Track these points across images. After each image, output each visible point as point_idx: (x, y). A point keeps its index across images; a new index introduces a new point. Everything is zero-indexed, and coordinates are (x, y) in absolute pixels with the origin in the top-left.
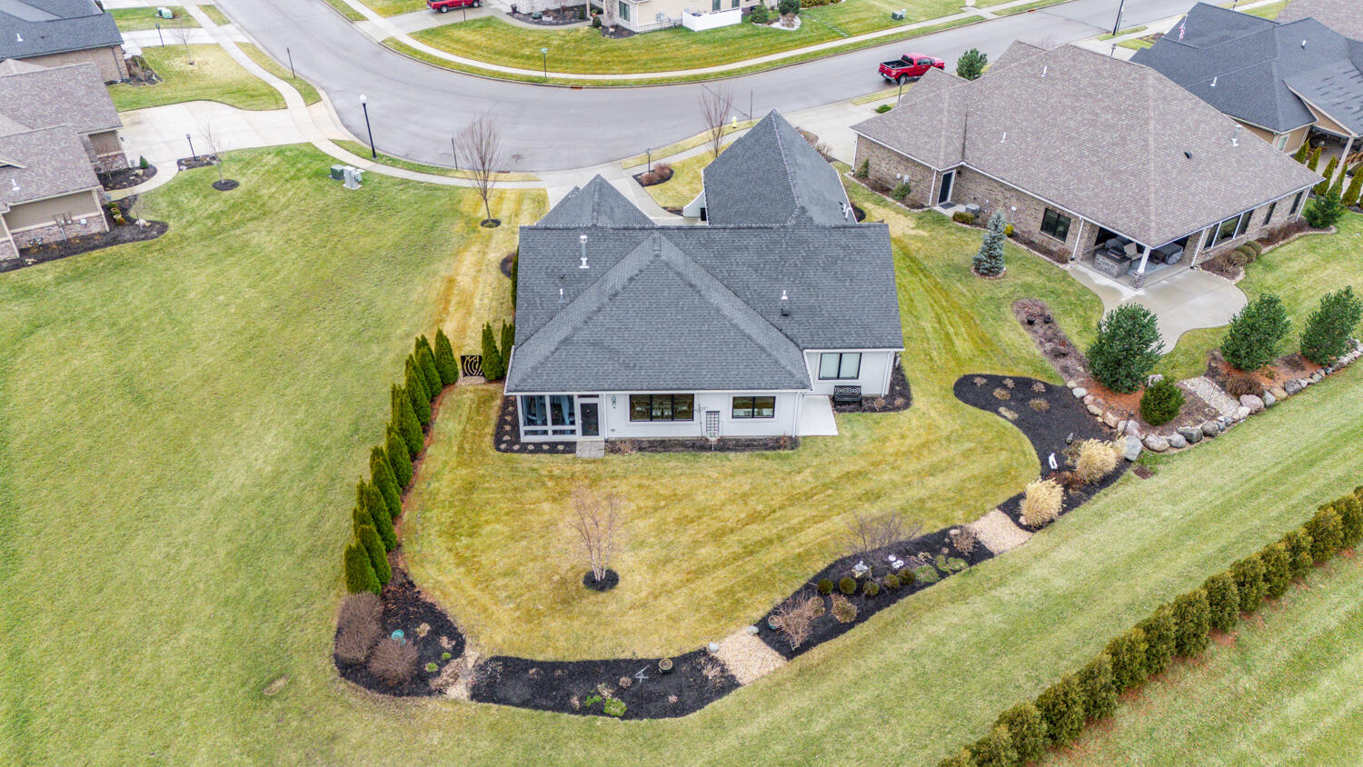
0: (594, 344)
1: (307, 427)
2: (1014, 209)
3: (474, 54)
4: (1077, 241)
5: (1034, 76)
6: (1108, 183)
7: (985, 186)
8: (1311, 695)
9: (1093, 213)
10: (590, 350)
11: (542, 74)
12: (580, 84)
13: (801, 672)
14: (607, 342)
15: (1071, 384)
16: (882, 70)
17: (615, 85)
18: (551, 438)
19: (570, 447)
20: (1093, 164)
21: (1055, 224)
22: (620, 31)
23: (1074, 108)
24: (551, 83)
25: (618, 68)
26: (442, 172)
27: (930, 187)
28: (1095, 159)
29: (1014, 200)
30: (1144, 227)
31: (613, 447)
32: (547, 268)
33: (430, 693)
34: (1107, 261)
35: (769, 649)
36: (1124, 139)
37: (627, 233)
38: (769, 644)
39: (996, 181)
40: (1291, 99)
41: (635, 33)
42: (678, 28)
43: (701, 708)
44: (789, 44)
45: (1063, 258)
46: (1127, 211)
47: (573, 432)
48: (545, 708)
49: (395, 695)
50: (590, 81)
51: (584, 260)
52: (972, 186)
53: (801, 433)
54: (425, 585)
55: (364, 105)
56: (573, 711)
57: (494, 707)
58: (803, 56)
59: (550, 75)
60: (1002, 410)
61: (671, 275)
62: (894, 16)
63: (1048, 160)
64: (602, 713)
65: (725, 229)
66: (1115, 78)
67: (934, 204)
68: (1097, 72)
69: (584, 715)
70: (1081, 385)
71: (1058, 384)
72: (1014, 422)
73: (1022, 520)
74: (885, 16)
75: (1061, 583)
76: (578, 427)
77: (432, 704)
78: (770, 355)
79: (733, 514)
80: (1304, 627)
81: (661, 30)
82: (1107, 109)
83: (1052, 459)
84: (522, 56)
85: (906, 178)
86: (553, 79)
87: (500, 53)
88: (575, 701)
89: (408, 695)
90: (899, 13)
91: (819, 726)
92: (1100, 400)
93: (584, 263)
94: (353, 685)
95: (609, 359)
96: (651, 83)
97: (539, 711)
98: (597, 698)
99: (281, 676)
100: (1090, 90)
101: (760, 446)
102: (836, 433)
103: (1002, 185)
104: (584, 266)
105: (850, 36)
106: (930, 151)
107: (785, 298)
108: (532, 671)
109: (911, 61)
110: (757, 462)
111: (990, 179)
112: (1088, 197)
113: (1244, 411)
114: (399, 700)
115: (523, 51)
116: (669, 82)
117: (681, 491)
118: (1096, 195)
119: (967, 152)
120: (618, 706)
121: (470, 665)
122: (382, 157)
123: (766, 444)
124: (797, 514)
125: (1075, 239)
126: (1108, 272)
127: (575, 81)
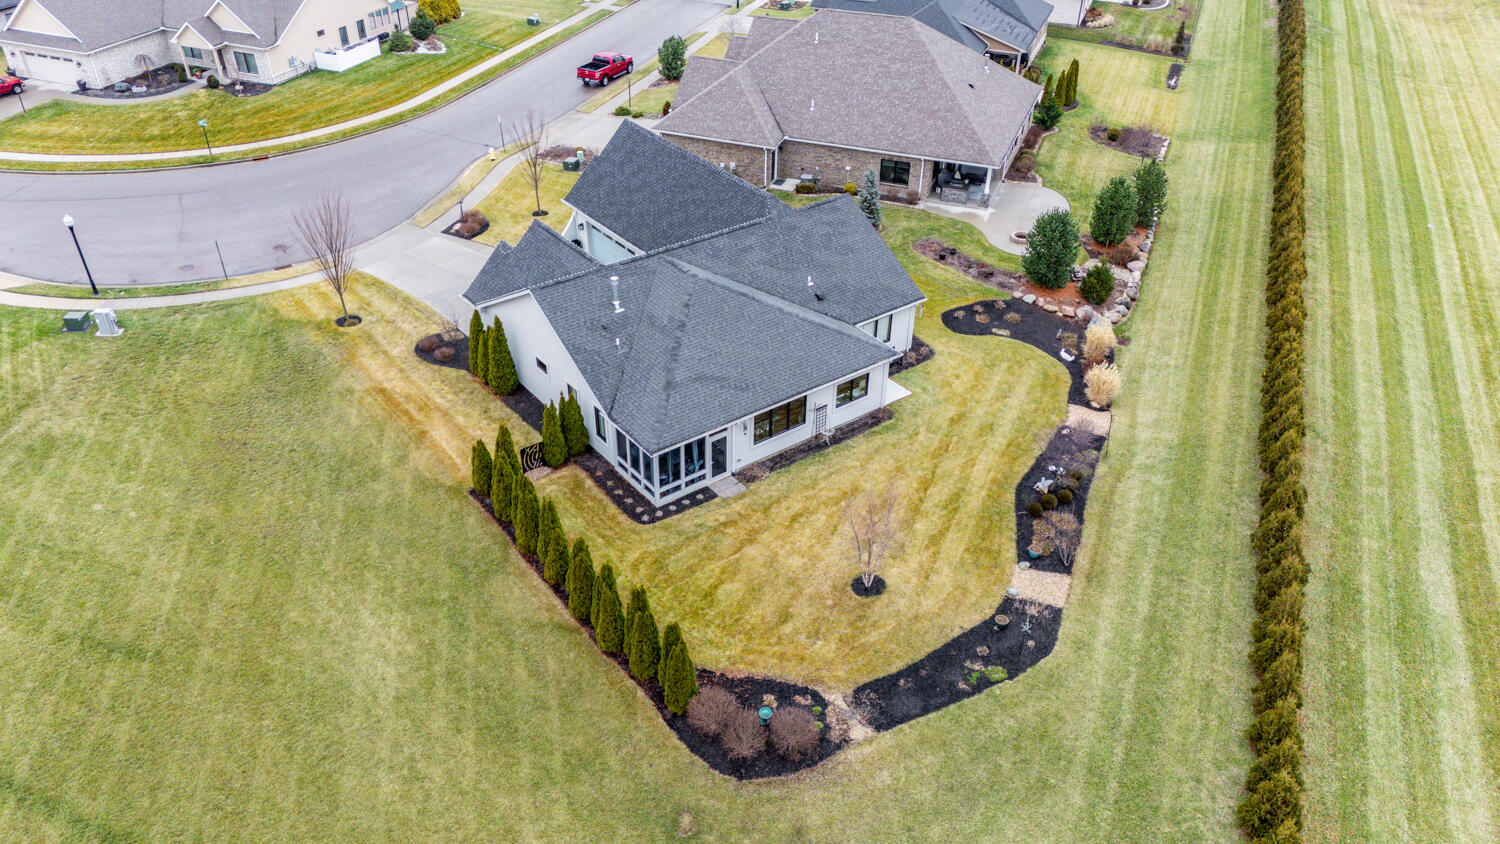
0: (696, 380)
1: (399, 591)
2: (848, 168)
3: (83, 148)
4: (920, 181)
5: (808, 43)
6: (930, 123)
7: (813, 154)
8: (1364, 441)
9: (932, 152)
10: (698, 385)
11: (205, 152)
12: (264, 154)
13: (1089, 578)
14: (707, 372)
15: (1017, 294)
16: (581, 74)
17: (305, 146)
18: (686, 491)
19: (708, 494)
20: (908, 110)
21: (896, 171)
22: (250, 88)
23: (863, 66)
24: (223, 159)
25: (292, 127)
26: (211, 286)
27: (762, 168)
28: (907, 106)
29: (846, 160)
30: (982, 152)
31: (746, 476)
32: (585, 322)
33: (839, 747)
34: (954, 191)
35: (1049, 574)
36: (922, 82)
37: (637, 264)
38: (1044, 570)
39: (822, 146)
40: (966, 31)
41: (271, 86)
42: (314, 71)
43: (1056, 639)
44: (453, 68)
45: (913, 200)
46: (960, 143)
47: (703, 477)
48: (946, 704)
49: (809, 766)
50: (274, 147)
51: (616, 303)
52: (797, 157)
53: (888, 401)
54: (721, 666)
55: (71, 229)
56: (969, 695)
57: (904, 726)
58: (481, 76)
59: (215, 151)
60: (994, 330)
61: (718, 290)
62: (530, 22)
63: (866, 116)
64: (992, 684)
65: (721, 235)
66: (884, 31)
67: (768, 184)
68: (864, 29)
69: (980, 692)
70: (1025, 292)
71: (1008, 298)
72: (1011, 337)
73: (1094, 404)
74: (518, 24)
75: (1170, 436)
76: (708, 470)
77: (849, 755)
78: (849, 336)
79: (905, 487)
80: (1323, 401)
81: (297, 77)
82: (893, 60)
83: (1063, 354)
84: (152, 138)
85: (732, 165)
86: (222, 155)
87: (118, 140)
88: (962, 686)
89: (821, 759)
90: (535, 19)
91: (1144, 608)
92: (1048, 299)
93: (617, 306)
94: (760, 780)
95: (722, 387)
96: (347, 136)
97: (944, 710)
98: (975, 675)
99: (679, 813)
100: (868, 47)
101: (860, 426)
102: (909, 393)
103: (830, 149)
104: (619, 310)
105: (505, 49)
106: (753, 133)
107: (810, 284)
108: (902, 682)
109: (605, 62)
110: (877, 441)
111: (816, 145)
112: (919, 139)
113: (1137, 274)
114: (819, 767)
115: (148, 131)
116: (366, 130)
117: (846, 486)
118: (925, 135)
119: (784, 127)
120: (997, 672)
121: (844, 706)
122: (106, 291)
123: (866, 424)
124: (952, 464)
125: (918, 180)
126: (957, 201)
127: (256, 150)
